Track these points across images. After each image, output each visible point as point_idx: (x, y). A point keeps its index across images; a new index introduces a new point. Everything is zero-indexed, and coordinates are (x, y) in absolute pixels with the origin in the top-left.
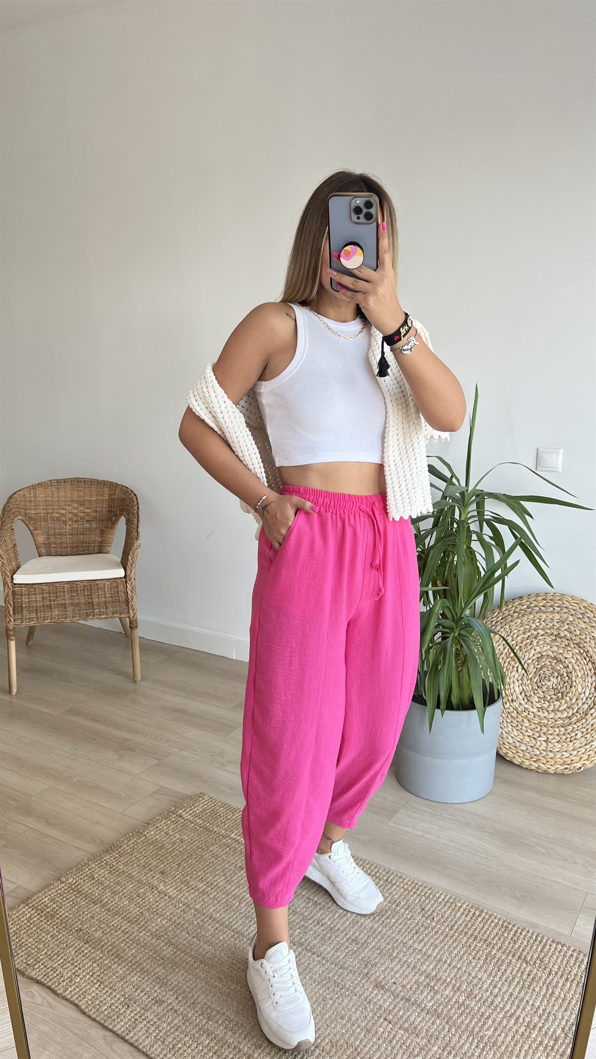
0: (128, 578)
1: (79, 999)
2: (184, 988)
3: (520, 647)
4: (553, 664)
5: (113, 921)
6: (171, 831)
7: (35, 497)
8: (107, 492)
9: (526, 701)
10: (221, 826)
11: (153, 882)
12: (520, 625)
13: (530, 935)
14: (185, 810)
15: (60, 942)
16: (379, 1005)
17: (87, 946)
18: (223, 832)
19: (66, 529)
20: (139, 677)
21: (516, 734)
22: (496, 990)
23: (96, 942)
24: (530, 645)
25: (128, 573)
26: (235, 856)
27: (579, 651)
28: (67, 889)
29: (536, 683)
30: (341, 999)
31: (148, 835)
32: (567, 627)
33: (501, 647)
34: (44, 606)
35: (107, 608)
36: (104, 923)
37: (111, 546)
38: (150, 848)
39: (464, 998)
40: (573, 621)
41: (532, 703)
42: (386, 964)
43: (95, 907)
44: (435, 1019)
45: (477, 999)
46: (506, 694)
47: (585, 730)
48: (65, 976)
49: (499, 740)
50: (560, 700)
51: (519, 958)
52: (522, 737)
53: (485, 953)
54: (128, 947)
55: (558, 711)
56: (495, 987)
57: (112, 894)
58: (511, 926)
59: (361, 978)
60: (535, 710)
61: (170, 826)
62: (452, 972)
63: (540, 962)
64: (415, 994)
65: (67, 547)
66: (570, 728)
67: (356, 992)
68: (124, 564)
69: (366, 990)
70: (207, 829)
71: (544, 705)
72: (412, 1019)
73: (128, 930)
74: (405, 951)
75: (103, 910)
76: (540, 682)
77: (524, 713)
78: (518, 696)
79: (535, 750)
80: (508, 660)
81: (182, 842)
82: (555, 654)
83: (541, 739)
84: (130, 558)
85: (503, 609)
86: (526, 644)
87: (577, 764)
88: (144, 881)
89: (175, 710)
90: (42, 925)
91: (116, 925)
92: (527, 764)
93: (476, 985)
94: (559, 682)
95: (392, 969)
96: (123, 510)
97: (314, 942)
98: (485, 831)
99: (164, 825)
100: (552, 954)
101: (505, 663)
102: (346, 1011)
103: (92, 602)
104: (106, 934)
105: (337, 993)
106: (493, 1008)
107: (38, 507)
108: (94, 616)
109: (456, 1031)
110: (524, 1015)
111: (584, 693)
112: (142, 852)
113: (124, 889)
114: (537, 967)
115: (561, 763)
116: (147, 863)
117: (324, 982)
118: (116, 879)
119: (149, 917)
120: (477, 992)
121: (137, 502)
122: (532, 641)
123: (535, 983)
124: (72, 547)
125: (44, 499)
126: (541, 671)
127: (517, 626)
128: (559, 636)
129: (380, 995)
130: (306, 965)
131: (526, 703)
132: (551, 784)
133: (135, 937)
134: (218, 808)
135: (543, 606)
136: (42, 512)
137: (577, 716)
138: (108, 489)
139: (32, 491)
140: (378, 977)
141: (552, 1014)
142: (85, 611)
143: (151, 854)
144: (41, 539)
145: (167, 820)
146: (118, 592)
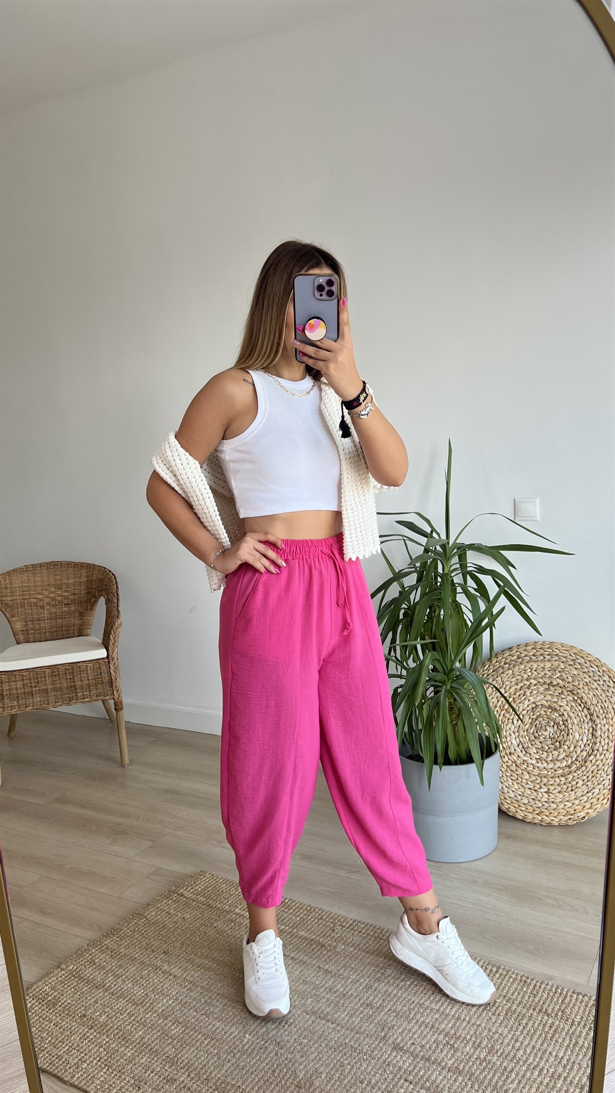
0: (110, 658)
1: (88, 1084)
2: (196, 1065)
3: (514, 698)
4: (548, 713)
5: (117, 1004)
6: (172, 910)
7: (11, 583)
8: (85, 574)
9: (524, 753)
10: (224, 902)
11: (157, 962)
12: (512, 676)
13: (550, 988)
14: (186, 889)
15: (64, 1030)
16: (399, 1067)
17: (92, 1031)
18: (227, 908)
19: (44, 614)
20: (127, 760)
21: (517, 787)
22: (518, 1044)
23: (101, 1026)
24: (524, 696)
25: (110, 653)
26: (240, 931)
27: (573, 698)
28: (68, 976)
29: (533, 734)
30: (359, 1063)
31: (149, 916)
32: (559, 674)
33: (495, 700)
34: (25, 693)
35: (90, 691)
36: (108, 1007)
37: (91, 628)
38: (151, 929)
39: (485, 1054)
40: (565, 668)
41: (530, 754)
42: (404, 1026)
43: (98, 992)
44: (457, 1077)
45: (499, 1054)
46: (503, 747)
47: (585, 777)
48: (71, 1063)
49: (500, 795)
50: (559, 749)
51: (540, 1011)
52: (523, 791)
53: (505, 1009)
54: (135, 1029)
55: (557, 760)
56: (517, 1041)
57: (114, 977)
58: (529, 981)
59: (378, 1041)
60: (534, 762)
61: (171, 906)
62: (471, 1029)
63: (562, 1013)
64: (434, 1053)
65: (46, 632)
66: (570, 777)
67: (374, 1056)
68: (106, 644)
69: (385, 1053)
70: (210, 906)
71: (542, 756)
72: (433, 1078)
73: (133, 1013)
74: (422, 1011)
75: (107, 994)
76: (537, 732)
77: (523, 765)
78: (515, 749)
79: (537, 802)
80: (503, 712)
81: (185, 921)
82: (549, 703)
83: (542, 790)
84: (111, 637)
85: (494, 662)
86: (519, 695)
87: (580, 814)
88: (147, 963)
89: (166, 791)
90: (44, 1014)
91: (120, 1008)
92: (530, 818)
93: (497, 1041)
94: (555, 731)
95: (410, 1030)
96: (102, 590)
97: (328, 1010)
98: (493, 888)
99: (165, 905)
100: (574, 1005)
101: (499, 716)
102: (365, 1075)
103: (75, 686)
104: (111, 1018)
105: (354, 1059)
106: (515, 1061)
107: (14, 594)
108: (77, 700)
109: (479, 1087)
110: (549, 1066)
111: (582, 740)
112: (143, 934)
113: (127, 972)
114: (559, 1019)
115: (564, 814)
116: (149, 944)
117: (341, 1048)
118: (118, 963)
119: (154, 998)
120: (498, 1047)
121: (116, 582)
122: (525, 692)
123: (558, 1034)
124: (51, 632)
125: (20, 585)
126: (537, 721)
127: (509, 678)
128: (552, 684)
129: (399, 1057)
130: (321, 1033)
131: (525, 756)
132: (556, 835)
133: (141, 1019)
134: (220, 885)
135: (533, 655)
136: (19, 599)
137: (576, 764)
138: (85, 571)
139: (7, 578)
140: (396, 1039)
141: (576, 1064)
142: (68, 695)
143: (153, 935)
144: (19, 626)
145: (168, 900)
146: (101, 673)
